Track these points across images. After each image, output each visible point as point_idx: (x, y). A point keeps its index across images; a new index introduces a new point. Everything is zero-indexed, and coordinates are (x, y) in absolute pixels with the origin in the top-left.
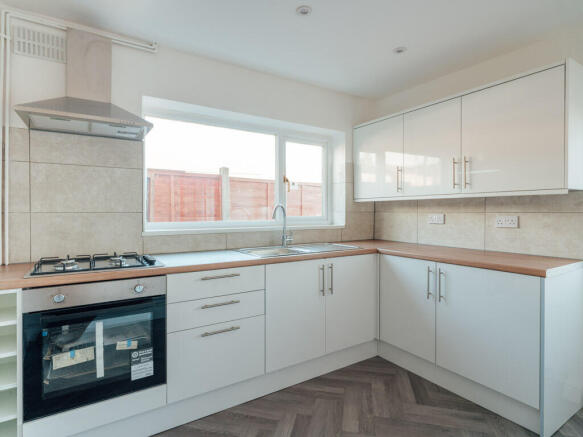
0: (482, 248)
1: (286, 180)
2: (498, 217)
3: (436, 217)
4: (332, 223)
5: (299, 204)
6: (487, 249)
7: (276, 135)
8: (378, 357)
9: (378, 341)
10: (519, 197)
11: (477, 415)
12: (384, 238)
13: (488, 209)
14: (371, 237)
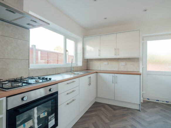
0: (118, 70)
1: (67, 51)
2: (121, 63)
3: (106, 63)
4: (77, 65)
5: (57, 59)
6: (119, 70)
7: (64, 36)
8: (95, 102)
9: (97, 97)
10: (126, 58)
11: (126, 109)
12: (90, 69)
13: (119, 61)
14: (86, 69)
